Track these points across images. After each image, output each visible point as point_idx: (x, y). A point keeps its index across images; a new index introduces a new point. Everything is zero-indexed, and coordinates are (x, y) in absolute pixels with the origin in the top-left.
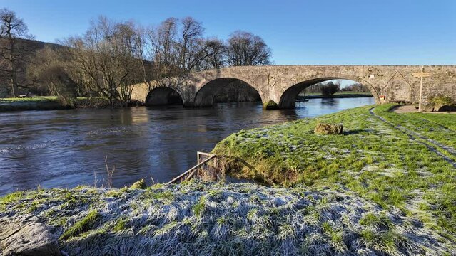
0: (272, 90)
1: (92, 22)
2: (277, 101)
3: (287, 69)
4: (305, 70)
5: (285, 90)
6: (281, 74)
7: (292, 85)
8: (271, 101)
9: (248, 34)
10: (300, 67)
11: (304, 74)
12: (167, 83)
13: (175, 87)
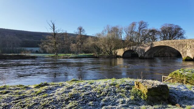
0: (189, 51)
1: (104, 28)
2: (192, 57)
8: (188, 57)
9: (171, 25)
12: (131, 49)
13: (135, 50)
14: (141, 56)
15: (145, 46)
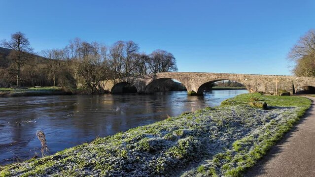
0: (193, 85)
1: (70, 41)
2: (196, 91)
3: (201, 74)
4: (211, 75)
5: (200, 85)
6: (198, 77)
7: (204, 82)
8: (193, 91)
9: (164, 51)
10: (208, 73)
11: (211, 78)
12: (126, 80)
13: (132, 82)
14: (140, 91)
15: (146, 78)
